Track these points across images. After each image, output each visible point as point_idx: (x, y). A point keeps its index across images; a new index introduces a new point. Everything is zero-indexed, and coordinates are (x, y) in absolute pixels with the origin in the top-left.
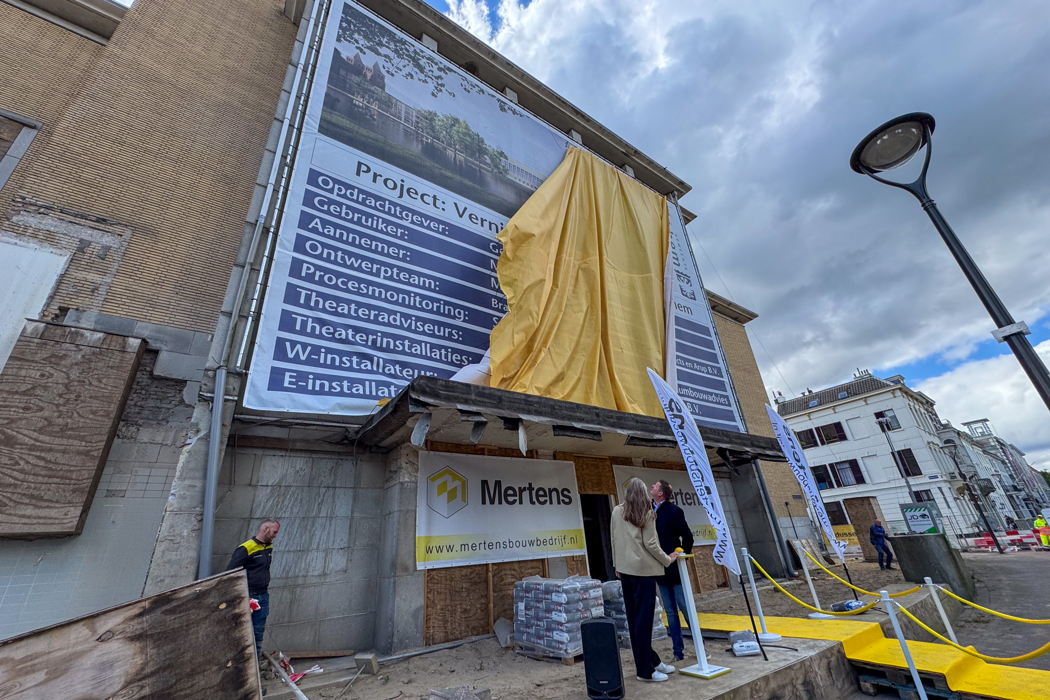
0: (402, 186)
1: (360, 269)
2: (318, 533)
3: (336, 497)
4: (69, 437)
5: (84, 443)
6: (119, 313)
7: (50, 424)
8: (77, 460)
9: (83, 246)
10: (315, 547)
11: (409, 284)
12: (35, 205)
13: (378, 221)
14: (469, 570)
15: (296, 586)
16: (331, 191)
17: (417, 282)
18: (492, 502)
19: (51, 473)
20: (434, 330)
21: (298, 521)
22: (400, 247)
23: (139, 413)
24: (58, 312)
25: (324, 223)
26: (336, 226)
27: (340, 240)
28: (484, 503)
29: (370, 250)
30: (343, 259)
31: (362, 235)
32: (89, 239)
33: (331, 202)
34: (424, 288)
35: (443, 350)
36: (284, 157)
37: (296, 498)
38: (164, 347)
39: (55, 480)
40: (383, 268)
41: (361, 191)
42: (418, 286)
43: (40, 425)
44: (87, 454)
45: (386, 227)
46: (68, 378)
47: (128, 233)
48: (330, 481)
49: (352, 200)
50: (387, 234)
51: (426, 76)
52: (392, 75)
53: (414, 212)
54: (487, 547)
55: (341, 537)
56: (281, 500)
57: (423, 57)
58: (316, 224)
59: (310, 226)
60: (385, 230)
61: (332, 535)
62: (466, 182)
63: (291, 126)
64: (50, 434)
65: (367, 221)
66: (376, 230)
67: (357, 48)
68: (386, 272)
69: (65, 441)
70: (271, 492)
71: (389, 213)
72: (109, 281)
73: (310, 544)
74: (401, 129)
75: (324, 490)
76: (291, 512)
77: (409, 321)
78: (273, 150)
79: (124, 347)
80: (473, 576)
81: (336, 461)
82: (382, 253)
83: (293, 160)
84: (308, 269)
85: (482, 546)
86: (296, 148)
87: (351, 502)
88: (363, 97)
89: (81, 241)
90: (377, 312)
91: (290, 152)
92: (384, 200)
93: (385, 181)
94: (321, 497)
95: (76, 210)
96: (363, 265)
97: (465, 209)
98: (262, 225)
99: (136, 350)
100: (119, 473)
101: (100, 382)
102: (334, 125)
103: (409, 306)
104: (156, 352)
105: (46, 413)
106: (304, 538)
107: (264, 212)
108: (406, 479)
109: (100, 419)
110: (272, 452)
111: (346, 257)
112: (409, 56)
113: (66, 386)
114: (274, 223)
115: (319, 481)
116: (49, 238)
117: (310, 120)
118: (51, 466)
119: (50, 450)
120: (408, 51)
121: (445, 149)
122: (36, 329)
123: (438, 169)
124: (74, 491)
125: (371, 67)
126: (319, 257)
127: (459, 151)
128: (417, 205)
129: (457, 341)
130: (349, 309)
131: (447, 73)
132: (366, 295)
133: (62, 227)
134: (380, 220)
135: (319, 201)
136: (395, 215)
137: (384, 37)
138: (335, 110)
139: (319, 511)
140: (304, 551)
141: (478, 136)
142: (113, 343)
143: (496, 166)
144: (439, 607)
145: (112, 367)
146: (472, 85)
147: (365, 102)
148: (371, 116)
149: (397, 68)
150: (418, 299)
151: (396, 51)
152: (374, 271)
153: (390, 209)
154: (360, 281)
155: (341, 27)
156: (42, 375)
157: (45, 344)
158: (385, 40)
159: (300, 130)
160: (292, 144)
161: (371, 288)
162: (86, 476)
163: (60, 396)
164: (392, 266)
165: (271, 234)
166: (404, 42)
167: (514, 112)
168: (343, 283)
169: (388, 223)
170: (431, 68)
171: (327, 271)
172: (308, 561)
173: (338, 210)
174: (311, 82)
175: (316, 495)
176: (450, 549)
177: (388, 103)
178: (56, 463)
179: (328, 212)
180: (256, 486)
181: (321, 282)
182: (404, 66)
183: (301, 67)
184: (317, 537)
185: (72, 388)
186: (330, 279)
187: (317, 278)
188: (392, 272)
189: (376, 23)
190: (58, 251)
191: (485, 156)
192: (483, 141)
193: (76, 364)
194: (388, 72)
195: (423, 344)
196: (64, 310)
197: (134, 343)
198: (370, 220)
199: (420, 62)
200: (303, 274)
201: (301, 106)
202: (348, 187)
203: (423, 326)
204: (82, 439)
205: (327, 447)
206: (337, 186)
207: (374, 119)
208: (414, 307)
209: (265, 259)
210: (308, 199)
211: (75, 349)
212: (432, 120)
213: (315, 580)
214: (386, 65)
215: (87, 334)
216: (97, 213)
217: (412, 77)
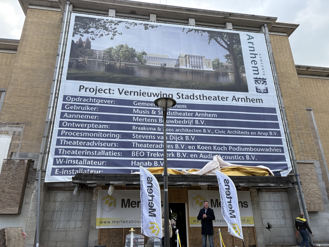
0: (96, 89)
1: (80, 127)
2: (73, 215)
3: (78, 204)
4: (14, 190)
6: (24, 151)
7: (11, 186)
9: (14, 133)
10: (72, 220)
11: (98, 129)
12: (3, 124)
13: (87, 107)
14: (116, 230)
15: (67, 231)
16: (70, 101)
17: (101, 127)
18: (126, 207)
20: (107, 145)
21: (67, 212)
22: (95, 115)
23: (31, 180)
24: (11, 154)
25: (68, 114)
26: (72, 113)
27: (73, 118)
28: (122, 207)
29: (84, 119)
30: (74, 125)
31: (81, 114)
32: (16, 130)
33: (71, 105)
34: (104, 129)
35: (110, 152)
36: (55, 94)
37: (67, 205)
40: (88, 125)
41: (81, 97)
42: (101, 129)
43: (9, 187)
44: (18, 194)
45: (90, 109)
46: (13, 174)
47: (24, 126)
48: (77, 199)
49: (78, 102)
50: (90, 111)
51: (108, 31)
53: (101, 99)
54: (123, 222)
55: (80, 217)
56: (62, 206)
58: (66, 115)
60: (89, 110)
61: (77, 216)
62: (125, 76)
63: (58, 81)
65: (83, 108)
66: (86, 111)
68: (89, 126)
70: (60, 203)
72: (21, 142)
73: (71, 219)
75: (75, 202)
76: (65, 209)
77: (97, 143)
78: (52, 93)
79: (24, 163)
80: (117, 232)
81: (78, 193)
82: (88, 119)
83: (58, 95)
84: (63, 132)
85: (121, 222)
87: (83, 206)
88: (82, 57)
89: (14, 131)
90: (86, 142)
91: (57, 92)
92: (89, 98)
93: (90, 90)
94: (74, 204)
95: (12, 122)
96: (81, 125)
98: (49, 122)
99: (27, 164)
100: (28, 197)
101: (20, 174)
102: (72, 74)
103: (98, 137)
104: (34, 161)
105: (10, 184)
106: (69, 217)
107: (50, 117)
108: (94, 200)
109: (20, 184)
110: (60, 191)
111: (76, 124)
112: (102, 26)
115: (73, 200)
116: (7, 133)
117: (64, 76)
118: (12, 197)
119: (11, 193)
120: (101, 23)
122: (5, 161)
123: (112, 75)
126: (67, 127)
127: (122, 61)
128: (102, 95)
129: (116, 147)
130: (76, 143)
131: (118, 24)
132: (82, 137)
133: (9, 129)
134: (88, 106)
135: (67, 106)
136: (93, 103)
139: (73, 209)
140: (69, 221)
142: (22, 163)
143: (141, 61)
144: (104, 240)
145: (22, 170)
146: (131, 24)
150: (101, 134)
152: (85, 127)
154: (80, 132)
156: (8, 174)
157: (7, 165)
158: (92, 24)
159: (60, 82)
160: (58, 89)
161: (84, 133)
163: (12, 179)
164: (91, 123)
165: (52, 124)
167: (153, 27)
168: (74, 134)
169: (90, 106)
171: (69, 131)
172: (70, 224)
173: (73, 107)
175: (72, 204)
176: (109, 222)
177: (92, 54)
179: (70, 110)
180: (56, 201)
182: (99, 32)
184: (73, 217)
185: (14, 176)
187: (66, 134)
188: (92, 125)
190: (9, 136)
191: (135, 58)
193: (14, 170)
195: (102, 151)
196: (12, 153)
197: (26, 161)
200: (62, 134)
201: (60, 72)
202: (76, 97)
203: (103, 144)
204: (17, 190)
206: (72, 99)
208: (100, 137)
210: (63, 107)
211: (13, 165)
213: (72, 230)
215: (16, 161)
216: (16, 122)
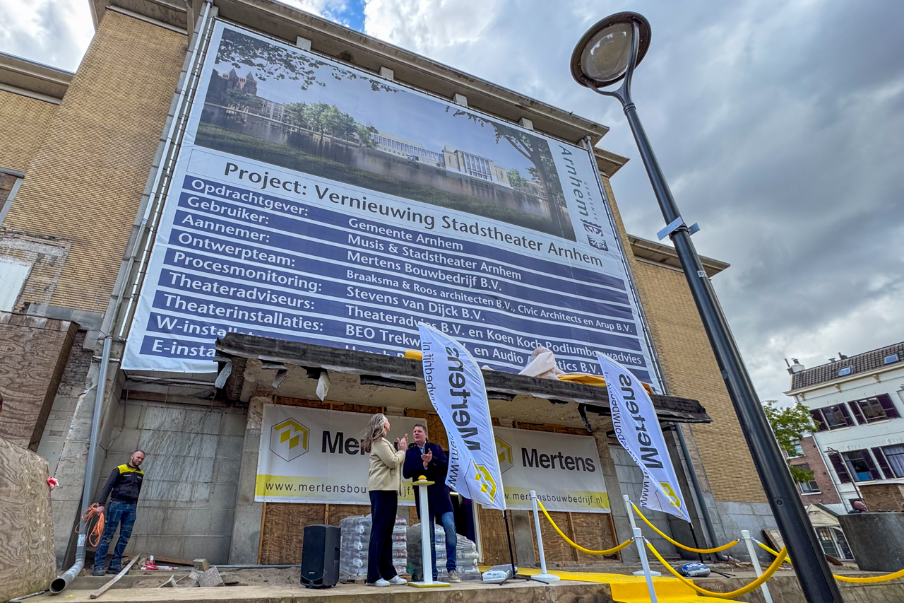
0: (266, 178)
1: (224, 253)
2: (187, 469)
3: (203, 441)
4: (23, 392)
5: (32, 396)
6: (61, 304)
7: (13, 382)
8: (28, 407)
9: (40, 257)
10: (184, 479)
11: (267, 262)
12: (12, 232)
13: (242, 211)
14: (307, 508)
15: (167, 508)
16: (202, 191)
17: (274, 261)
18: (332, 451)
19: (12, 416)
20: (287, 302)
21: (172, 459)
22: (260, 231)
23: (74, 377)
24: (23, 306)
25: (195, 217)
26: (205, 219)
27: (208, 230)
28: (324, 450)
29: (233, 236)
30: (210, 245)
31: (227, 224)
32: (44, 252)
33: (202, 200)
34: (280, 265)
35: (295, 318)
36: (165, 169)
37: (172, 441)
38: (90, 328)
39: (15, 420)
40: (244, 251)
41: (228, 188)
42: (275, 264)
43: (7, 383)
44: (34, 403)
45: (249, 216)
46: (24, 351)
47: (69, 245)
48: (199, 429)
49: (220, 196)
50: (250, 221)
51: (296, 74)
52: (264, 79)
53: (275, 199)
54: (325, 489)
55: (206, 474)
56: (159, 442)
57: (295, 58)
58: (189, 219)
59: (183, 222)
60: (248, 218)
61: (198, 472)
62: (331, 162)
63: (172, 143)
64: (12, 389)
65: (232, 212)
66: (240, 219)
67: (233, 64)
68: (247, 253)
69: (21, 394)
70: (152, 434)
71: (252, 203)
72: (55, 282)
73: (181, 476)
74: (269, 126)
75: (194, 435)
76: (167, 452)
77: (265, 294)
78: (157, 165)
79: (59, 328)
80: (310, 513)
81: (205, 413)
82: (244, 238)
83: (172, 171)
84: (180, 256)
85: (320, 488)
86: (175, 161)
87: (215, 446)
88: (235, 105)
89: (39, 254)
90: (236, 289)
91: (170, 165)
92: (248, 192)
93: (250, 177)
94: (192, 441)
95: (36, 233)
96: (227, 249)
97: (327, 189)
98: (144, 227)
99: (67, 330)
100: (58, 419)
101: (44, 353)
102: (208, 135)
103: (266, 282)
104: (85, 332)
105: (11, 375)
106: (176, 471)
107: (146, 216)
108: (253, 427)
109: (42, 379)
110: (154, 404)
111: (213, 243)
112: (282, 60)
113: (23, 356)
114: (153, 224)
115: (190, 429)
116: (19, 254)
117: (189, 136)
118: (13, 411)
119: (12, 400)
120: (280, 55)
121: (311, 134)
122: (6, 317)
123: (304, 156)
124: (26, 428)
125: (245, 78)
126: (190, 246)
127: (326, 133)
128: (280, 193)
129: (309, 310)
130: (212, 287)
131: (318, 67)
132: (228, 275)
133: (27, 246)
134: (244, 210)
135: (192, 201)
136: (258, 205)
137: (258, 50)
138: (209, 123)
139: (189, 452)
140: (174, 482)
141: (348, 116)
142: (53, 326)
143: (366, 142)
144: (276, 535)
145: (51, 343)
146: (343, 73)
147: (237, 110)
148: (242, 120)
149: (269, 73)
150: (274, 275)
151: (269, 59)
152: (236, 253)
153: (253, 199)
154: (223, 262)
155: (220, 50)
156: (9, 349)
157: (11, 328)
158: (260, 51)
159: (179, 145)
160: (172, 158)
161: (232, 268)
162: (33, 419)
163: (19, 363)
164: (252, 248)
165: (151, 233)
166: (276, 49)
167: (388, 89)
168: (208, 265)
169: (250, 211)
170: (303, 66)
171: (195, 256)
172: (178, 490)
173: (208, 205)
174: (191, 103)
175: (187, 439)
176: (289, 487)
177: (258, 105)
178: (16, 409)
179: (199, 209)
180: (141, 429)
181: (190, 266)
182: (276, 70)
183: (183, 93)
184: (186, 472)
185: (26, 358)
186: (198, 263)
187: (187, 263)
188: (252, 253)
189: (251, 38)
190: (24, 263)
191: (354, 133)
192: (352, 120)
193: (29, 341)
194: (260, 78)
195: (276, 314)
196: (27, 304)
197: (66, 324)
198: (235, 211)
199: (291, 63)
200: (176, 261)
201: (181, 126)
202: (217, 185)
203: (277, 298)
204: (31, 393)
205: (198, 401)
206: (207, 186)
207: (244, 122)
208: (271, 283)
209: (145, 252)
210: (183, 200)
211: (29, 330)
212: (301, 110)
213: (183, 505)
214: (259, 72)
215: (36, 319)
216: (49, 233)
217: (283, 77)
